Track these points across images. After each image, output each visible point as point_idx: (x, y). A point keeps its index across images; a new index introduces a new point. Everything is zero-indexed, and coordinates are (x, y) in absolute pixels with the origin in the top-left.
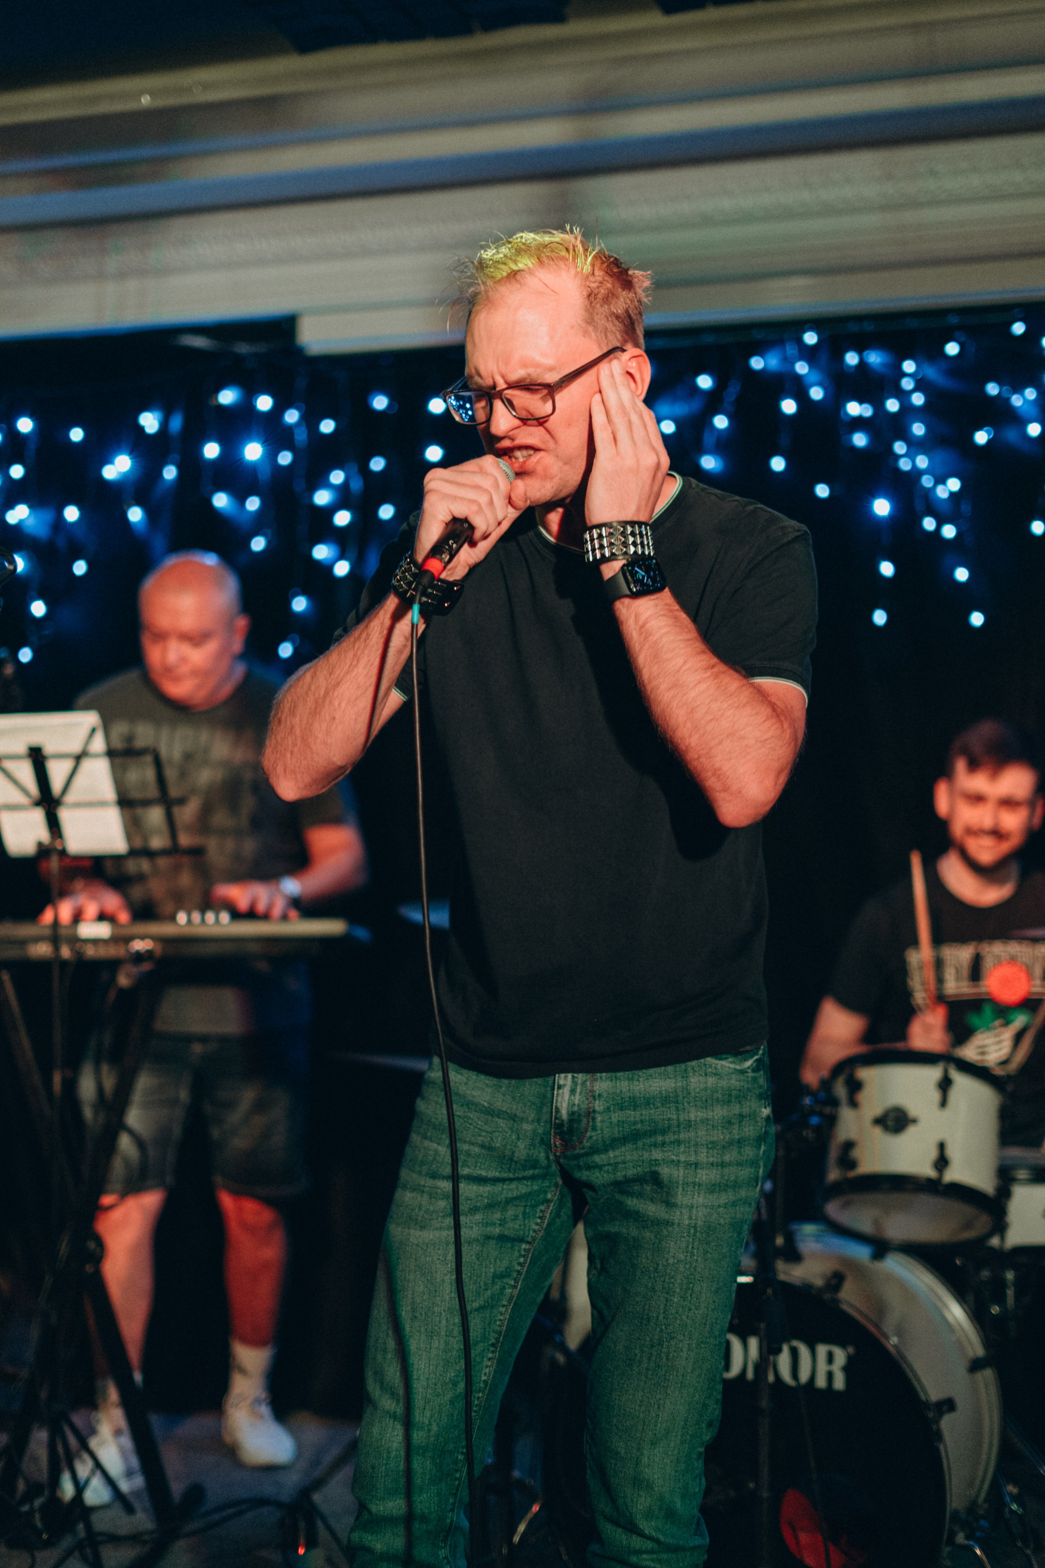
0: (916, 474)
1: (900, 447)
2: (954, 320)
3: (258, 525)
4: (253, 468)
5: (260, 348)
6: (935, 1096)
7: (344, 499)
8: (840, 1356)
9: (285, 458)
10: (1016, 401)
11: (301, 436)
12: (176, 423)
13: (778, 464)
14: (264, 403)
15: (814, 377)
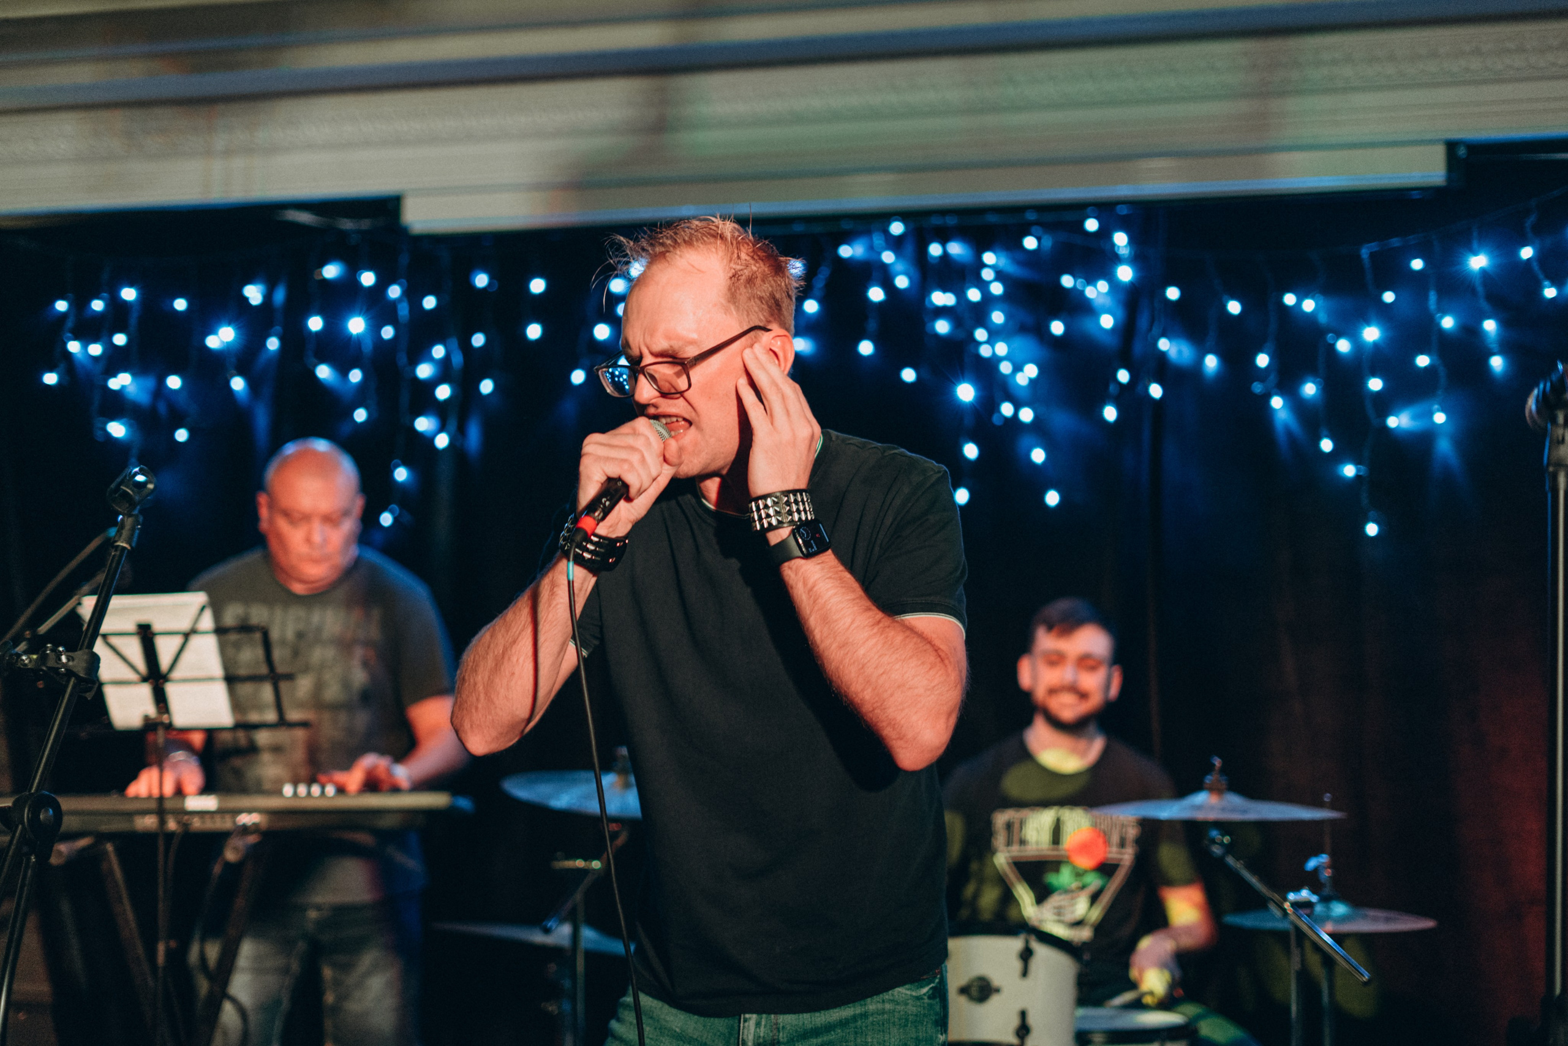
0: (995, 361)
1: (981, 334)
2: (1031, 216)
3: (360, 396)
4: (358, 341)
5: (365, 224)
6: (1018, 965)
7: (445, 373)
9: (388, 332)
10: (1090, 292)
11: (404, 311)
12: (280, 296)
13: (866, 348)
14: (368, 279)
15: (900, 267)
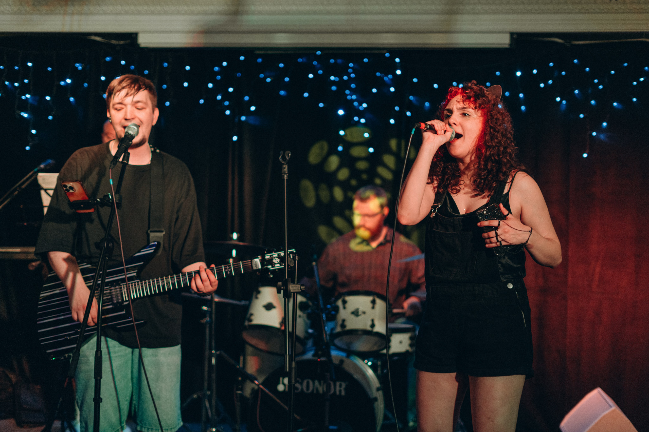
0: (353, 101)
1: (347, 92)
2: (366, 52)
5: (122, 42)
8: (344, 385)
10: (386, 79)
12: (89, 68)
13: (306, 95)
14: (123, 62)
15: (319, 66)
